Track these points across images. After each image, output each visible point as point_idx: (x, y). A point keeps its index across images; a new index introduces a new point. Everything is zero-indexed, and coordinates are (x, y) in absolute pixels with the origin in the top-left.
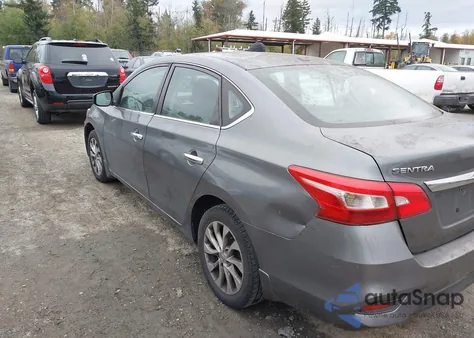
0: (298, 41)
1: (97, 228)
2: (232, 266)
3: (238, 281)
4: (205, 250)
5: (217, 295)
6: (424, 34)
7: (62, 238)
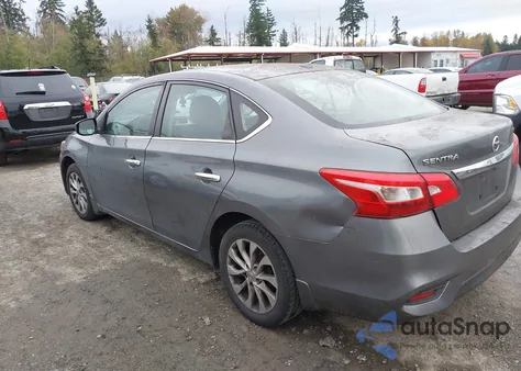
0: (266, 54)
1: (97, 269)
2: (263, 284)
3: (272, 298)
4: (230, 272)
5: (247, 317)
6: (393, 38)
7: (58, 283)
